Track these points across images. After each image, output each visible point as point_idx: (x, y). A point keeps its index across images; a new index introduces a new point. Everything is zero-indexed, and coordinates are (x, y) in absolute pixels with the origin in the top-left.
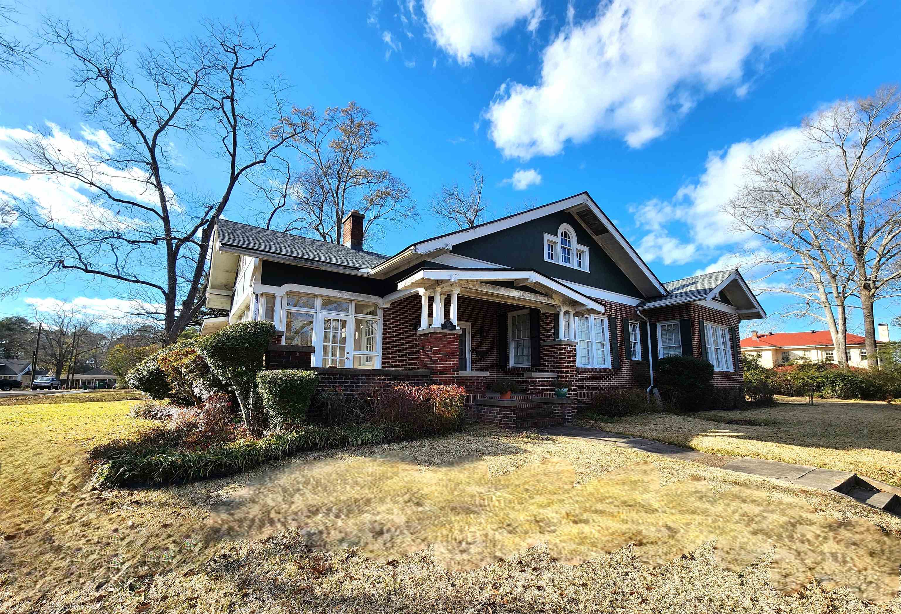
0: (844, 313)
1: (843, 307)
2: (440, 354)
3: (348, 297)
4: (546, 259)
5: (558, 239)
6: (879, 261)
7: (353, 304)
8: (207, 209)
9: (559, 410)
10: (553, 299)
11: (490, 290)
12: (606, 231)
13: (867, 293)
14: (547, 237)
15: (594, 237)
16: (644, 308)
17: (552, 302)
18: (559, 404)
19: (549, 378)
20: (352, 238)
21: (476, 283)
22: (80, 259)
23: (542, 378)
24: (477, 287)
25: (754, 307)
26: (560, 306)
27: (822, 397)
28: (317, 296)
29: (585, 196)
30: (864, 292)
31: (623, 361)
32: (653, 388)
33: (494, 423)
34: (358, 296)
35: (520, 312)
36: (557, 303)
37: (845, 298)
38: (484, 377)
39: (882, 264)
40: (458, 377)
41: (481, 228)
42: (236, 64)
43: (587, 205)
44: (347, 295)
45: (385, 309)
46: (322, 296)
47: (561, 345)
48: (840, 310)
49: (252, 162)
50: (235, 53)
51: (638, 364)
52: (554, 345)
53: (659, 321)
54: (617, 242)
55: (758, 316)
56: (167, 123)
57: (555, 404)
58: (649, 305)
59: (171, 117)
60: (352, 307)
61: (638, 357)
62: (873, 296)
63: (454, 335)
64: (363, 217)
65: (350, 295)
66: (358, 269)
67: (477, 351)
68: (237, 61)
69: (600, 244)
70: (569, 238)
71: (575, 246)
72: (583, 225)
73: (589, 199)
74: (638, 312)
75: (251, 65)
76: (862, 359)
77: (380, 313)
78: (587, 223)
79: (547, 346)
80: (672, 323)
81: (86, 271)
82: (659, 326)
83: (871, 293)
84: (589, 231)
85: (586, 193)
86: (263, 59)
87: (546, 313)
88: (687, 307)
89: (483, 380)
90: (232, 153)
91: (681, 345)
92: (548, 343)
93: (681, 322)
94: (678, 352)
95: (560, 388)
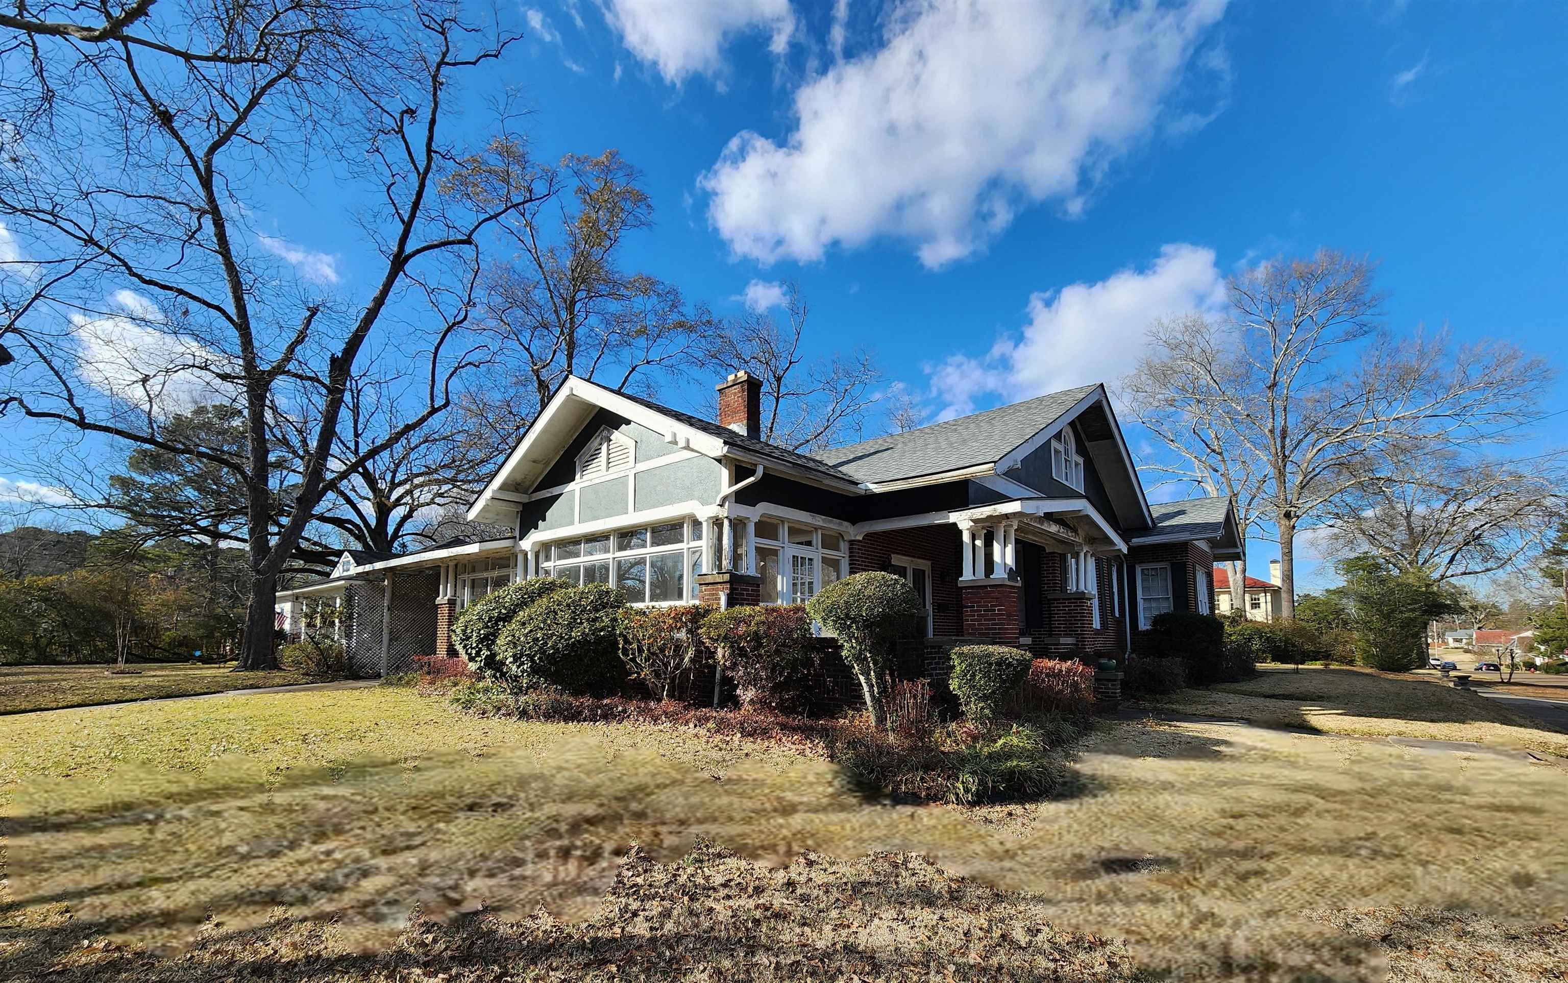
4: (1054, 475)
5: (1061, 447)
6: (1301, 482)
7: (820, 532)
10: (1078, 534)
12: (1111, 435)
13: (1287, 524)
14: (1054, 444)
15: (1086, 443)
17: (1077, 539)
18: (1109, 680)
20: (748, 419)
22: (70, 400)
25: (1236, 546)
26: (1081, 545)
28: (783, 521)
29: (1100, 391)
30: (1284, 522)
32: (1130, 654)
34: (830, 522)
36: (1081, 540)
42: (444, 55)
43: (1100, 402)
44: (819, 520)
45: (852, 542)
47: (1083, 599)
50: (443, 33)
52: (1067, 599)
53: (1140, 563)
54: (1119, 454)
56: (232, 130)
59: (242, 119)
60: (817, 539)
62: (1293, 528)
65: (823, 520)
66: (856, 484)
67: (939, 605)
68: (448, 50)
69: (1090, 454)
70: (1068, 445)
71: (1074, 457)
72: (1079, 426)
75: (474, 63)
77: (844, 546)
78: (1081, 424)
80: (1158, 566)
81: (82, 424)
82: (1138, 569)
83: (1291, 524)
84: (1083, 435)
86: (496, 56)
87: (1054, 553)
88: (1181, 546)
90: (406, 219)
91: (1170, 595)
92: (1058, 595)
93: (1172, 565)
94: (1166, 607)
95: (1110, 659)
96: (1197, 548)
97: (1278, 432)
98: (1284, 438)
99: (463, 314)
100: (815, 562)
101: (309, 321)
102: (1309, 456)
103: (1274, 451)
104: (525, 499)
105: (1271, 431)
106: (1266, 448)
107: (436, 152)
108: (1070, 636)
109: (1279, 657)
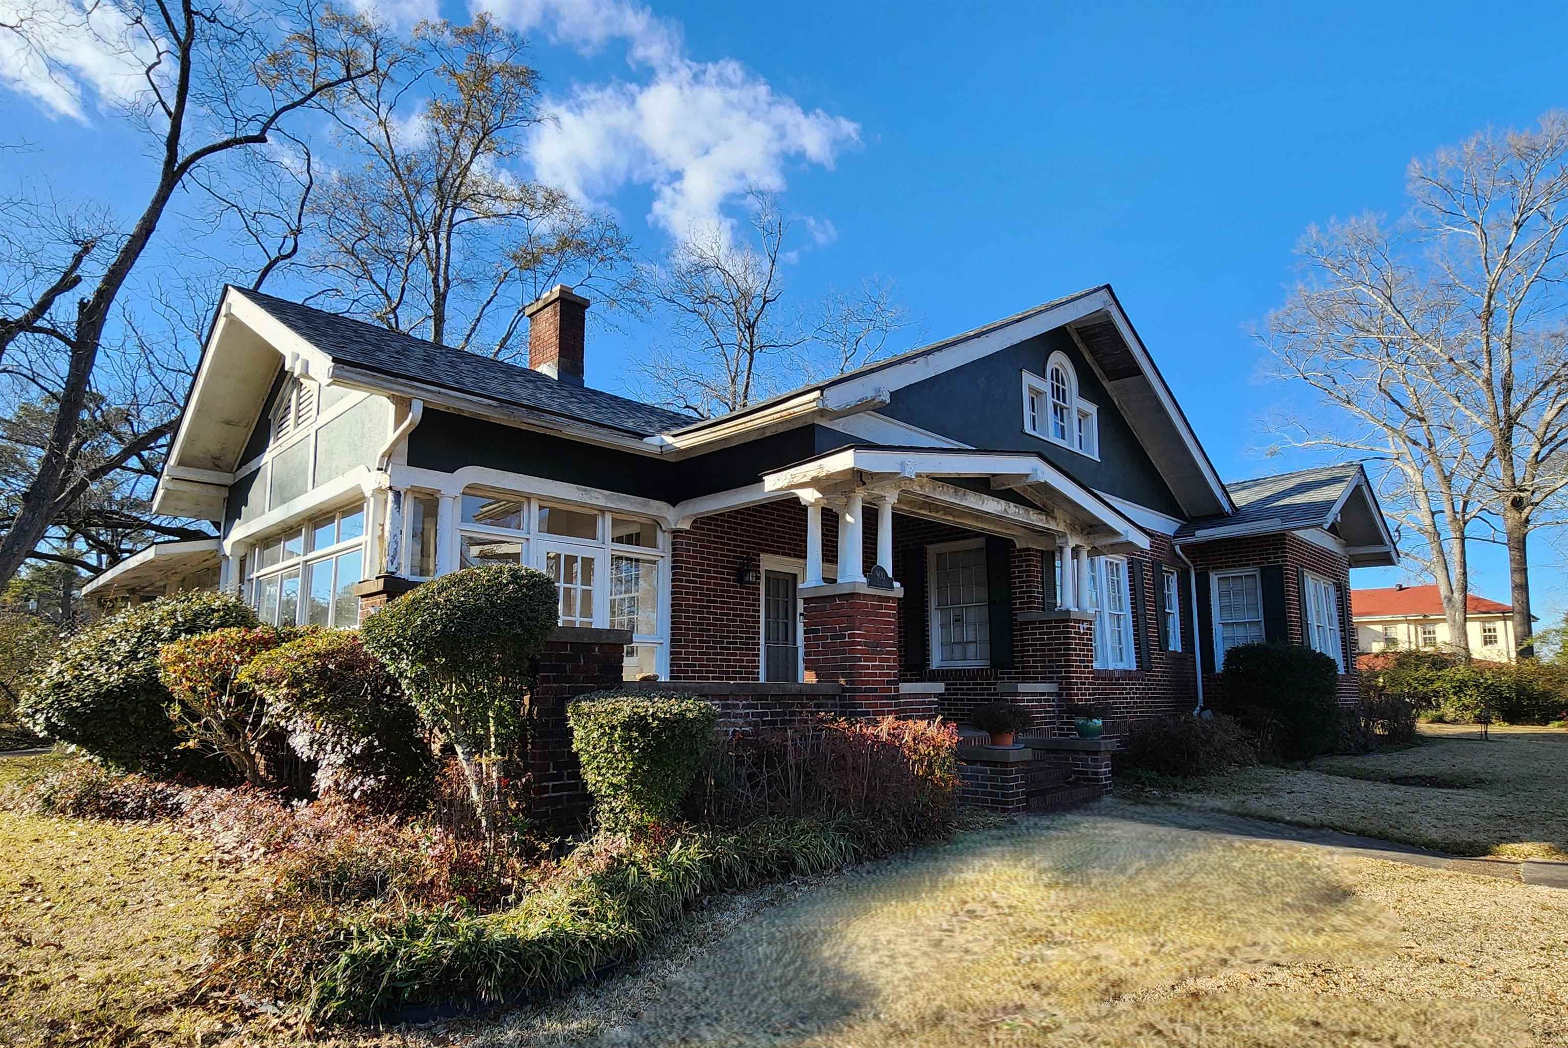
0: (1463, 552)
1: (1463, 539)
2: (865, 644)
3: (601, 502)
4: (1028, 429)
5: (1045, 386)
6: (1537, 454)
8: (78, 249)
9: (1088, 766)
10: (1055, 518)
11: (947, 496)
12: (1137, 371)
13: (1517, 516)
14: (1029, 379)
15: (1105, 384)
16: (1191, 540)
17: (1052, 526)
18: (1088, 753)
19: (1043, 694)
20: (561, 355)
21: (925, 480)
23: (1033, 694)
24: (927, 491)
25: (1382, 542)
26: (1064, 535)
27: (1440, 720)
28: (529, 498)
29: (1104, 294)
30: (1513, 515)
31: (1156, 654)
32: (1202, 709)
33: (977, 800)
34: (623, 500)
35: (961, 545)
36: (1061, 528)
37: (1465, 523)
38: (935, 695)
39: (1543, 459)
40: (897, 697)
41: (937, 354)
43: (1108, 314)
44: (598, 497)
45: (676, 533)
46: (541, 498)
47: (1068, 621)
48: (1456, 545)
49: (226, 138)
51: (1178, 659)
52: (1050, 622)
53: (1214, 568)
54: (1156, 398)
55: (1386, 560)
57: (1077, 752)
58: (1203, 535)
60: (605, 527)
61: (1175, 644)
62: (1527, 521)
63: (887, 599)
64: (583, 305)
65: (606, 497)
66: (641, 436)
69: (1115, 400)
70: (1063, 384)
71: (1077, 403)
72: (1087, 356)
73: (1112, 301)
74: (1177, 548)
76: (1486, 643)
77: (664, 541)
78: (1092, 353)
79: (1034, 622)
80: (1242, 572)
82: (1214, 579)
83: (1524, 515)
84: (1097, 370)
85: (1108, 287)
87: (1029, 549)
88: (1278, 540)
89: (933, 703)
90: (173, 110)
91: (1261, 619)
92: (1035, 615)
93: (1263, 570)
94: (1255, 635)
95: (1091, 718)
96: (1302, 542)
97: (1497, 383)
98: (1508, 390)
99: (290, 243)
100: (597, 566)
101: (78, 259)
102: (1548, 415)
103: (1491, 409)
104: (227, 479)
105: (1488, 382)
106: (1478, 407)
107: (196, 13)
108: (1049, 680)
109: (1512, 717)
